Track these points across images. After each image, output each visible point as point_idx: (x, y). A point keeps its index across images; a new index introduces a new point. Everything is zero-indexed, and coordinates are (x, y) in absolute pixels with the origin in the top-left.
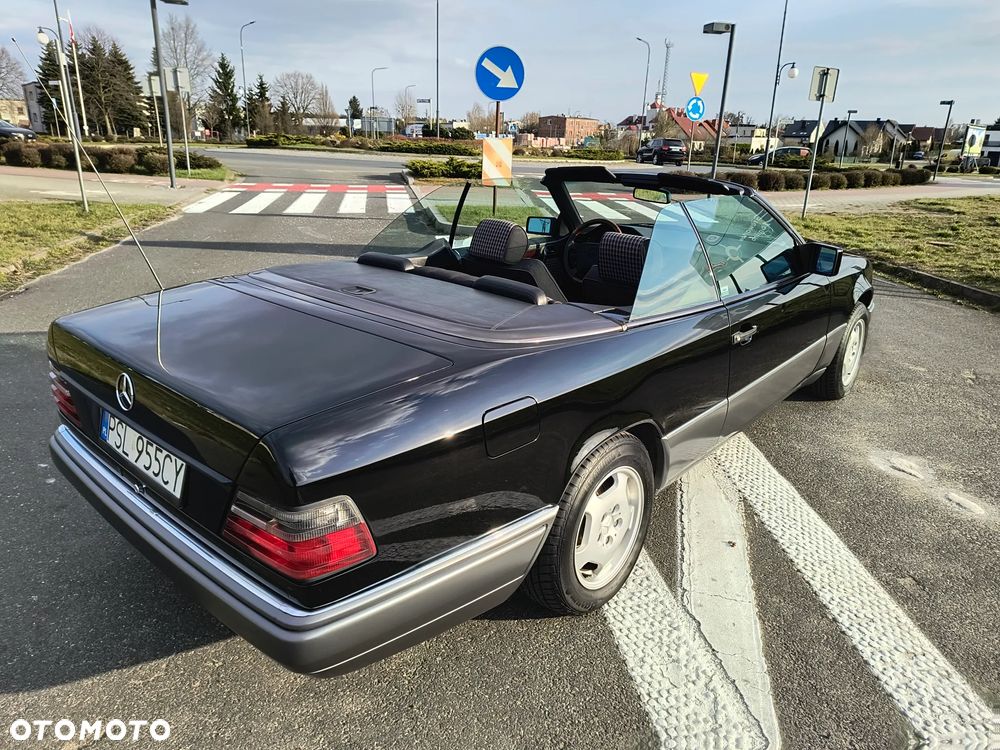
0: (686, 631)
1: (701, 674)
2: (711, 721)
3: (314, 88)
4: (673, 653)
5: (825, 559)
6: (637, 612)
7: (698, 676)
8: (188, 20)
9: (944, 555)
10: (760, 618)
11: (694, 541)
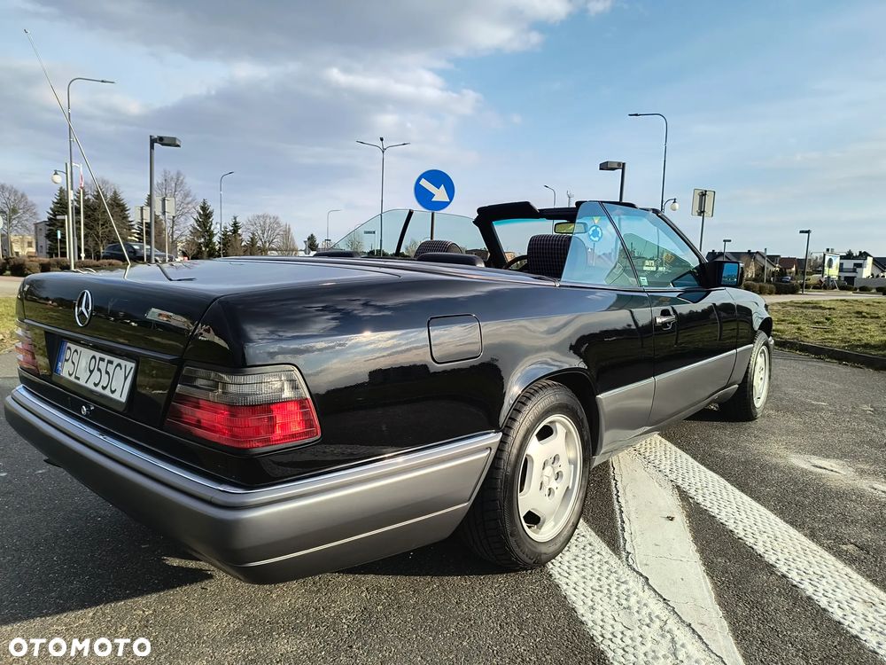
0: (635, 584)
1: (654, 619)
2: (672, 658)
3: (280, 227)
4: (624, 602)
5: (764, 530)
6: (583, 570)
7: (651, 620)
8: (179, 174)
9: (881, 528)
10: (708, 574)
11: (633, 517)
